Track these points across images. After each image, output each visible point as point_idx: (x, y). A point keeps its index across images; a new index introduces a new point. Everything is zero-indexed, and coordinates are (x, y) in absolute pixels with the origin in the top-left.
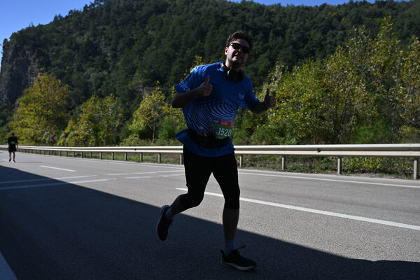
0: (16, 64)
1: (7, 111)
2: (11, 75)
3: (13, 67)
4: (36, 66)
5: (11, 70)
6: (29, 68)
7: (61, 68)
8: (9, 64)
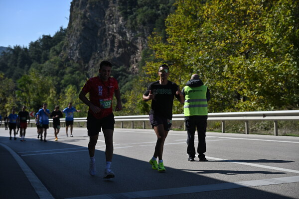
0: (91, 8)
1: (79, 74)
2: (84, 24)
3: (86, 12)
4: (117, 7)
5: (84, 17)
6: (107, 13)
7: (152, 8)
8: (81, 9)
